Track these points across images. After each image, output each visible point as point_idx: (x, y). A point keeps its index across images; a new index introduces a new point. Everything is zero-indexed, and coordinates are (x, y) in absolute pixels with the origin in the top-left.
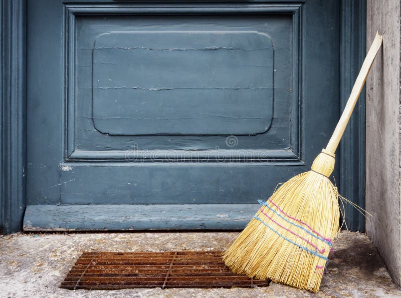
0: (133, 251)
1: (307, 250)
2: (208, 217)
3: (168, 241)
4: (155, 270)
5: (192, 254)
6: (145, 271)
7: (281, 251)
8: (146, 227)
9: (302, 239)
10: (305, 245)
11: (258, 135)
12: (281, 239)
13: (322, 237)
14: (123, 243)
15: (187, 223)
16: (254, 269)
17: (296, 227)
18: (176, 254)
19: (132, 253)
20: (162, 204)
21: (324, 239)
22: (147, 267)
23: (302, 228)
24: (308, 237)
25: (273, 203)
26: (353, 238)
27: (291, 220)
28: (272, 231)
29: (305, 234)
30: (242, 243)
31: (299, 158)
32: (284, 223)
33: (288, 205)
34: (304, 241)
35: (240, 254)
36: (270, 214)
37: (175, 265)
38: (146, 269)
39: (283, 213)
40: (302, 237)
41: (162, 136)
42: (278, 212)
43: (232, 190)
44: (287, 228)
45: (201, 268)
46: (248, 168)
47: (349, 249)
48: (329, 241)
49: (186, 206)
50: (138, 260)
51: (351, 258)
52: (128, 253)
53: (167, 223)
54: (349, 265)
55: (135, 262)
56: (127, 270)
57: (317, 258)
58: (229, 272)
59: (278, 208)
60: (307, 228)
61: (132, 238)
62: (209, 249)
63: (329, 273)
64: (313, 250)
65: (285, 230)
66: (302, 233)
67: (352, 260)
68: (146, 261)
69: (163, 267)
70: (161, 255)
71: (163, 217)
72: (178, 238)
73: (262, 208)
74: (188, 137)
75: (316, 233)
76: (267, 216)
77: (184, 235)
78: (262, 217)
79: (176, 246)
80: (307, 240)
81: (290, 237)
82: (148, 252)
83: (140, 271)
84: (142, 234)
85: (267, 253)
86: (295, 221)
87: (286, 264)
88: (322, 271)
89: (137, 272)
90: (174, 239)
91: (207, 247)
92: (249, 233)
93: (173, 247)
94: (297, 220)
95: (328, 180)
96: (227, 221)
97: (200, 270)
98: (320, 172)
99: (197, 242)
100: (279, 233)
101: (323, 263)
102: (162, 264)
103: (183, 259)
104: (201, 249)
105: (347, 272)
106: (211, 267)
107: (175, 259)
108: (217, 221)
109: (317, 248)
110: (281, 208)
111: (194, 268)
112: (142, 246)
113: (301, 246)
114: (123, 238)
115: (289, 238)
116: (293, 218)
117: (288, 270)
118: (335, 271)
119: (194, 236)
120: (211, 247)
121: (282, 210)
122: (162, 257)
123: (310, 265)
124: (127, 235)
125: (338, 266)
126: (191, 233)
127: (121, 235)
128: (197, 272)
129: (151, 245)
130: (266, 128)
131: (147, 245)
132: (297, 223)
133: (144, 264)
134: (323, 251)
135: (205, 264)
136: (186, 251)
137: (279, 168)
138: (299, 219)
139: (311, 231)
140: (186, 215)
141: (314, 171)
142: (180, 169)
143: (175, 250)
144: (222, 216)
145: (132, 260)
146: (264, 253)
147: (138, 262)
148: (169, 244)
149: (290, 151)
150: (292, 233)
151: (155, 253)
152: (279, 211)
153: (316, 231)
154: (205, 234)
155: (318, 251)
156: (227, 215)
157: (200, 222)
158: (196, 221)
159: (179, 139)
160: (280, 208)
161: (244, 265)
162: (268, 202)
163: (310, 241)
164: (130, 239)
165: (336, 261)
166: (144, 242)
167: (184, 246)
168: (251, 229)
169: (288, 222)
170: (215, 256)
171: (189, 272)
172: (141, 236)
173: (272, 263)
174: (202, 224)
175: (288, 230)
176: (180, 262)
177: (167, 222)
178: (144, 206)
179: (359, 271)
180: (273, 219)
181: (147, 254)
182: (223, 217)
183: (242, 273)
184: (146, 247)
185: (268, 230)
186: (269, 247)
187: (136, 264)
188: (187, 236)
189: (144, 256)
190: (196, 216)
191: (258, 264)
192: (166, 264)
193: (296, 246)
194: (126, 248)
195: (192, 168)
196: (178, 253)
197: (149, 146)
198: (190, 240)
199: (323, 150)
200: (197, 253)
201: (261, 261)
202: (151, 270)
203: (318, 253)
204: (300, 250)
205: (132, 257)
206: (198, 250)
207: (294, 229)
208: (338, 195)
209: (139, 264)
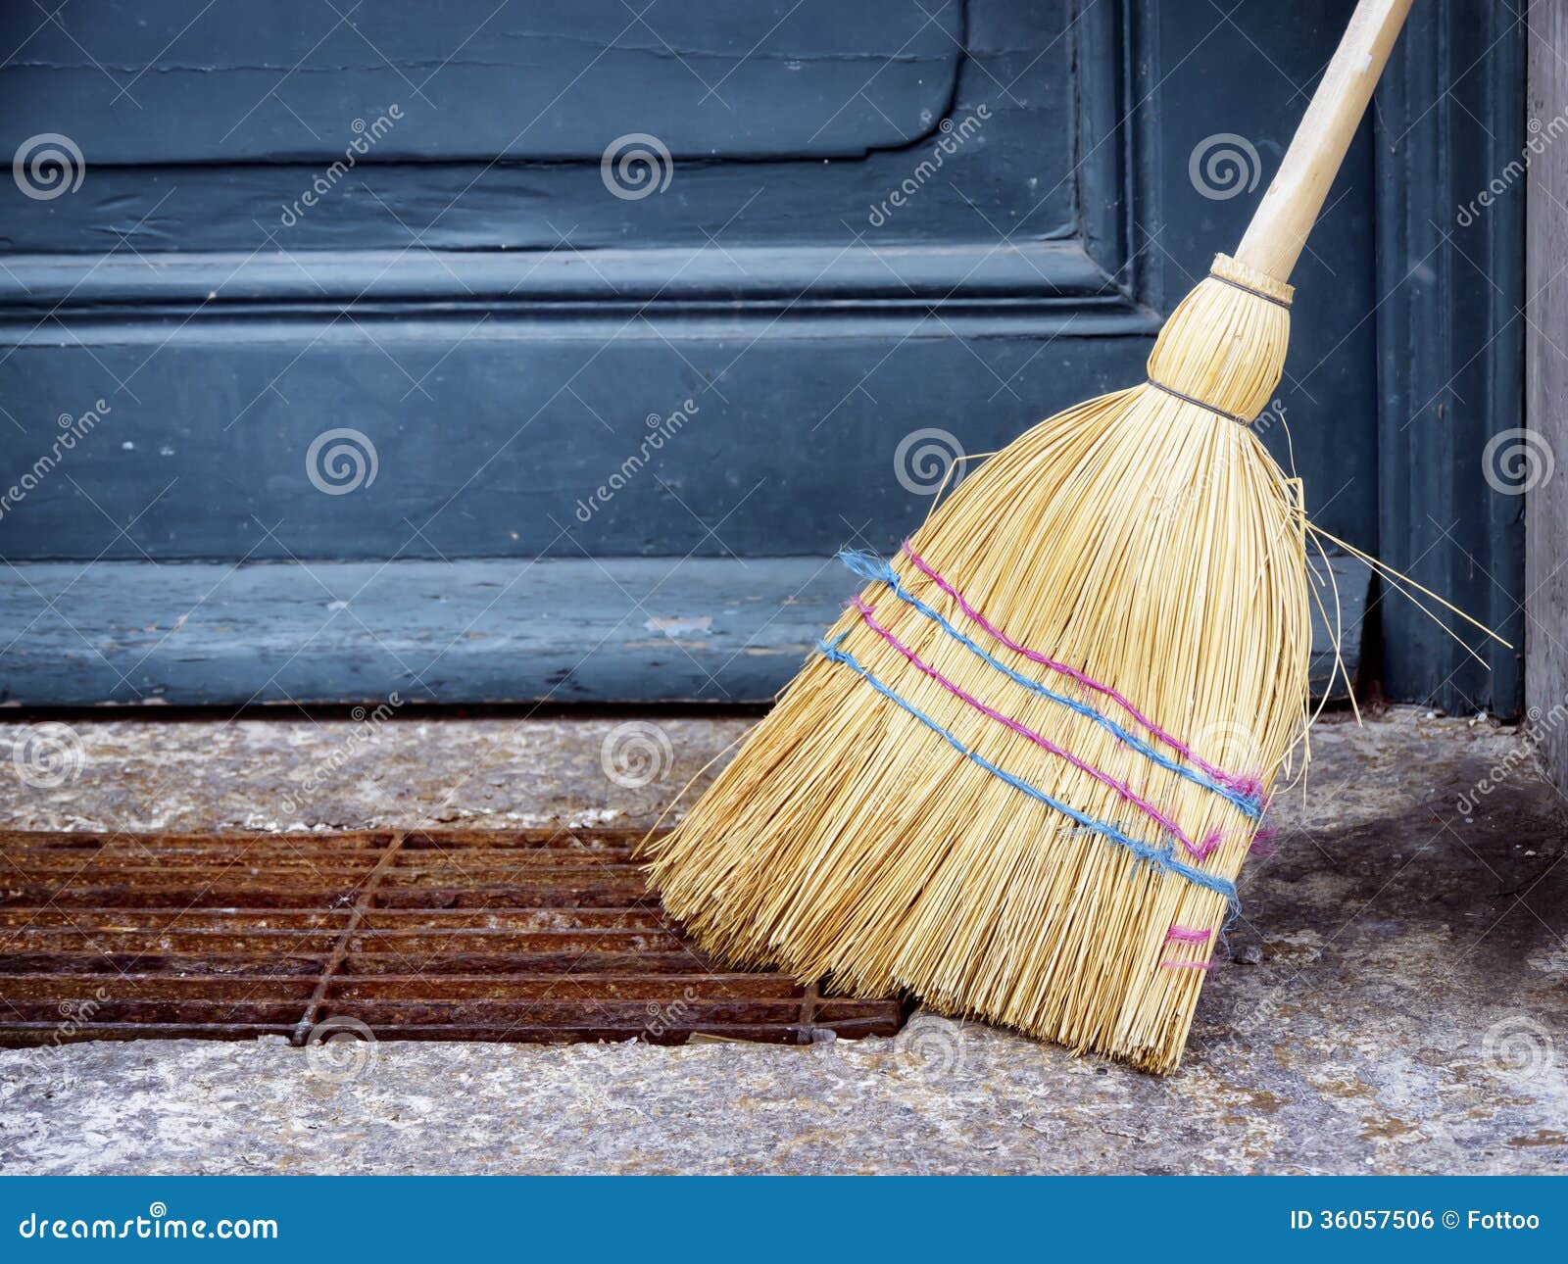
0: (157, 824)
1: (1119, 842)
2: (594, 634)
3: (360, 769)
4: (268, 939)
5: (496, 843)
6: (210, 938)
7: (974, 839)
8: (236, 686)
9: (1094, 773)
10: (1108, 810)
11: (874, 158)
12: (972, 773)
13: (1204, 766)
14: (106, 779)
15: (471, 669)
16: (825, 936)
17: (1053, 709)
18: (398, 842)
19: (147, 840)
20: (328, 557)
21: (1214, 781)
22: (225, 917)
23: (1094, 715)
24: (1128, 766)
25: (926, 571)
26: (1446, 753)
27: (1030, 670)
28: (923, 731)
29: (1109, 748)
30: (753, 791)
31: (1128, 289)
32: (987, 687)
33: (1009, 585)
34: (1102, 789)
35: (740, 851)
36: (913, 628)
37: (385, 911)
38: (216, 929)
39: (985, 625)
40: (1089, 762)
41: (300, 172)
42: (958, 620)
43: (734, 481)
44: (1006, 712)
45: (533, 927)
46: (821, 355)
47: (1407, 819)
48: (1244, 793)
49: (470, 572)
50: (181, 878)
51: (1413, 871)
52: (124, 840)
53: (355, 670)
54: (1393, 913)
55: (155, 889)
56: (107, 935)
57: (1172, 885)
58: (688, 952)
59: (957, 597)
60: (1116, 714)
61: (157, 747)
62: (590, 817)
63: (1266, 959)
64: (1153, 837)
65: (995, 727)
66: (1092, 742)
67: (1415, 883)
68: (226, 887)
69: (315, 917)
70: (314, 848)
71: (336, 635)
72: (422, 752)
73: (867, 596)
74: (455, 176)
75: (1171, 742)
76: (892, 640)
77: (458, 733)
78: (863, 645)
79: (401, 795)
80: (1120, 779)
81: (1026, 761)
82: (239, 834)
83: (183, 942)
84: (222, 725)
85: (897, 850)
86: (1052, 674)
87: (997, 915)
88: (1201, 956)
89: (166, 944)
90: (399, 758)
91: (580, 802)
92: (791, 734)
93: (390, 803)
94: (1062, 669)
95: (1248, 437)
96: (707, 655)
97: (520, 940)
98: (1196, 397)
99: (525, 777)
100: (965, 738)
101: (1206, 912)
102: (314, 901)
103: (436, 874)
104: (545, 819)
105: (1373, 956)
106: (587, 921)
107: (390, 871)
108: (649, 657)
109: (1172, 830)
110: (974, 599)
111: (493, 924)
112: (207, 801)
113: (1083, 817)
114: (108, 749)
115: (1017, 769)
116: (1036, 658)
117: (1007, 953)
118: (1302, 949)
119: (517, 739)
120: (601, 805)
121: (977, 609)
122: (318, 858)
123: (1135, 921)
124: (134, 737)
125: (1321, 919)
126: (498, 724)
127: (101, 734)
128: (505, 953)
129: (262, 792)
130: (927, 118)
131: (241, 789)
132: (1062, 688)
133: (210, 899)
134: (1208, 849)
135: (557, 903)
136: (458, 825)
137: (1007, 351)
138: (1075, 664)
139: (1143, 734)
140: (469, 625)
141: (1160, 387)
142: (417, 358)
143: (395, 822)
144: (673, 629)
145: (145, 879)
146: (880, 849)
147: (175, 888)
148: (367, 785)
149: (1075, 249)
150: (1033, 738)
151: (279, 838)
152: (959, 613)
153: (1171, 729)
154: (583, 729)
155: (1179, 847)
156: (704, 624)
157: (549, 661)
158: (522, 655)
159: (406, 188)
160: (968, 598)
161: (766, 918)
162: (896, 563)
163: (1135, 790)
164: (147, 757)
165: (1321, 889)
166: (223, 773)
167: (450, 795)
168: (804, 718)
169: (1016, 678)
170: (620, 860)
171: (456, 952)
172: (208, 740)
173: (922, 903)
174: (561, 676)
175: (1011, 724)
176: (415, 891)
177: (355, 663)
178: (226, 573)
179: (1445, 950)
180: (925, 659)
181: (232, 842)
182: (681, 636)
183: (755, 957)
184: (235, 801)
185: (898, 721)
186: (906, 816)
187: (162, 900)
188: (476, 737)
189: (214, 856)
190: (526, 628)
191: (847, 908)
192: (333, 899)
193: (1056, 815)
194: (117, 810)
195: (486, 355)
196: (412, 841)
197: (229, 229)
198: (488, 760)
199: (1221, 263)
200: (523, 841)
201: (864, 893)
202: (242, 939)
203: (1183, 859)
204: (1078, 839)
205: (146, 862)
206: (527, 820)
207: (1045, 719)
208: (1305, 524)
209: (181, 900)
